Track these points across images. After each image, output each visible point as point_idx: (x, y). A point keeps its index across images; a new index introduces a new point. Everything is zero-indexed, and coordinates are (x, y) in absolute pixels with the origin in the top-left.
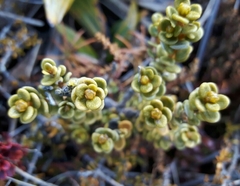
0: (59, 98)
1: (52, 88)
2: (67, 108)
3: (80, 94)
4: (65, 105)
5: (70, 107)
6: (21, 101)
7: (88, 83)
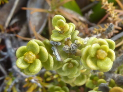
0: (64, 54)
1: (60, 44)
2: (71, 65)
3: (93, 53)
4: (69, 62)
5: (74, 64)
6: (31, 53)
7: (101, 44)
